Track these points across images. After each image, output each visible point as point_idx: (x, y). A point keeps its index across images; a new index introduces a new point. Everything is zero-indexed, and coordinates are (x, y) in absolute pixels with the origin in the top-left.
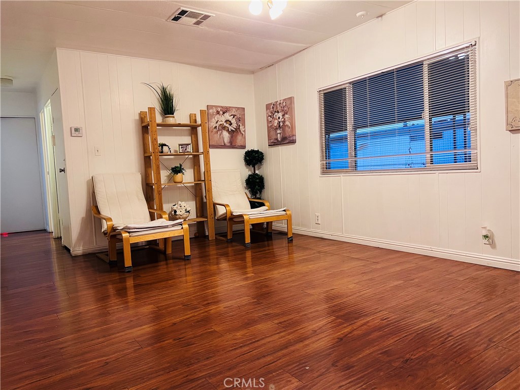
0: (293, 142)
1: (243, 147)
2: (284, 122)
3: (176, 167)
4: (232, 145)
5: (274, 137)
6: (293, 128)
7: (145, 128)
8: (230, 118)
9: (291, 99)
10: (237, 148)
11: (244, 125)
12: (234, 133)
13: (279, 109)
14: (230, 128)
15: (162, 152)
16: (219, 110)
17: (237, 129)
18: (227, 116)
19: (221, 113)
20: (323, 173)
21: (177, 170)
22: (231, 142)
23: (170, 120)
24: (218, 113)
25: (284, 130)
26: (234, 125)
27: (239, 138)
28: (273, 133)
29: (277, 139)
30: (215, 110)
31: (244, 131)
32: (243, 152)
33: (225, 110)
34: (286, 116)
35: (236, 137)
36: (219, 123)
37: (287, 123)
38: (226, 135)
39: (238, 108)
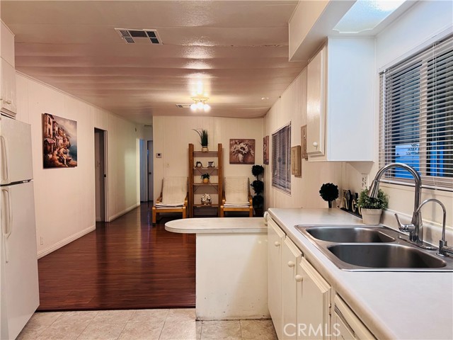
0: (268, 163)
1: (254, 163)
2: (266, 151)
3: (205, 175)
8: (244, 146)
9: (267, 137)
10: (247, 164)
11: (254, 149)
12: (247, 155)
13: (265, 142)
15: (197, 166)
17: (249, 153)
18: (242, 145)
19: (238, 143)
22: (244, 160)
23: (205, 149)
24: (236, 143)
25: (266, 155)
26: (247, 150)
27: (250, 158)
29: (264, 160)
30: (234, 142)
31: (254, 154)
32: (252, 166)
33: (241, 141)
34: (266, 147)
36: (236, 149)
38: (240, 156)
39: (250, 140)
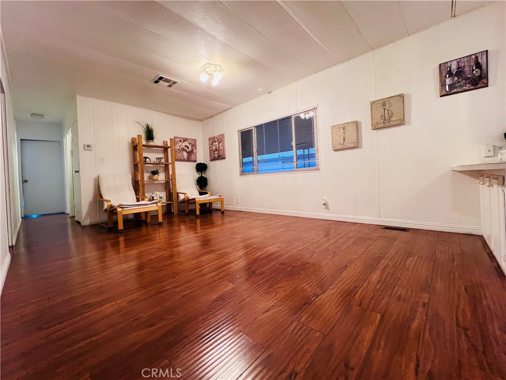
0: (224, 158)
1: (195, 161)
2: (219, 147)
3: (154, 171)
4: (189, 160)
5: (213, 156)
6: (224, 150)
7: (135, 147)
8: (188, 145)
9: (223, 135)
10: (191, 162)
11: (196, 148)
12: (190, 153)
13: (216, 140)
14: (188, 150)
15: (145, 162)
16: (181, 139)
17: (192, 151)
18: (186, 143)
19: (182, 141)
20: (241, 175)
21: (155, 173)
22: (188, 158)
23: (151, 143)
25: (219, 152)
26: (190, 148)
27: (193, 156)
28: (212, 153)
29: (215, 157)
30: (179, 140)
31: (196, 152)
32: (195, 164)
33: (185, 140)
34: (220, 144)
35: (191, 155)
36: (181, 147)
37: (221, 148)
38: (185, 154)
39: (192, 139)
